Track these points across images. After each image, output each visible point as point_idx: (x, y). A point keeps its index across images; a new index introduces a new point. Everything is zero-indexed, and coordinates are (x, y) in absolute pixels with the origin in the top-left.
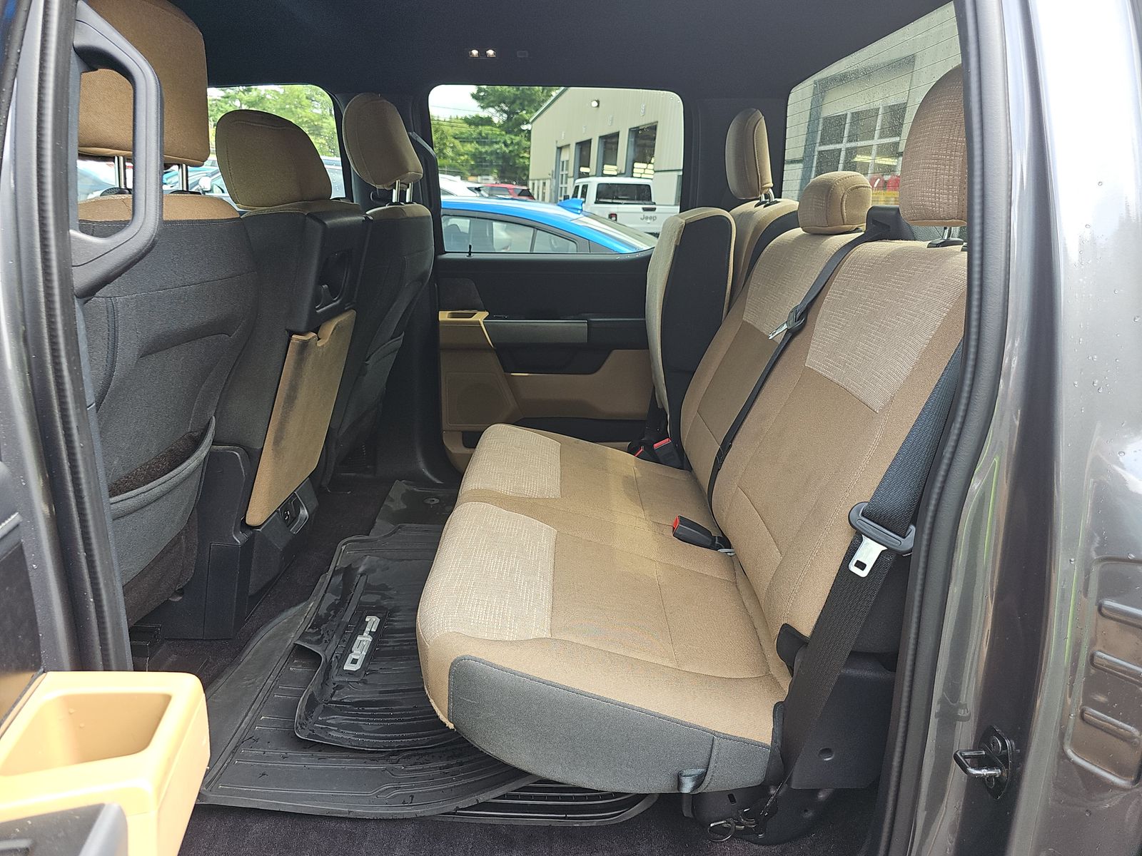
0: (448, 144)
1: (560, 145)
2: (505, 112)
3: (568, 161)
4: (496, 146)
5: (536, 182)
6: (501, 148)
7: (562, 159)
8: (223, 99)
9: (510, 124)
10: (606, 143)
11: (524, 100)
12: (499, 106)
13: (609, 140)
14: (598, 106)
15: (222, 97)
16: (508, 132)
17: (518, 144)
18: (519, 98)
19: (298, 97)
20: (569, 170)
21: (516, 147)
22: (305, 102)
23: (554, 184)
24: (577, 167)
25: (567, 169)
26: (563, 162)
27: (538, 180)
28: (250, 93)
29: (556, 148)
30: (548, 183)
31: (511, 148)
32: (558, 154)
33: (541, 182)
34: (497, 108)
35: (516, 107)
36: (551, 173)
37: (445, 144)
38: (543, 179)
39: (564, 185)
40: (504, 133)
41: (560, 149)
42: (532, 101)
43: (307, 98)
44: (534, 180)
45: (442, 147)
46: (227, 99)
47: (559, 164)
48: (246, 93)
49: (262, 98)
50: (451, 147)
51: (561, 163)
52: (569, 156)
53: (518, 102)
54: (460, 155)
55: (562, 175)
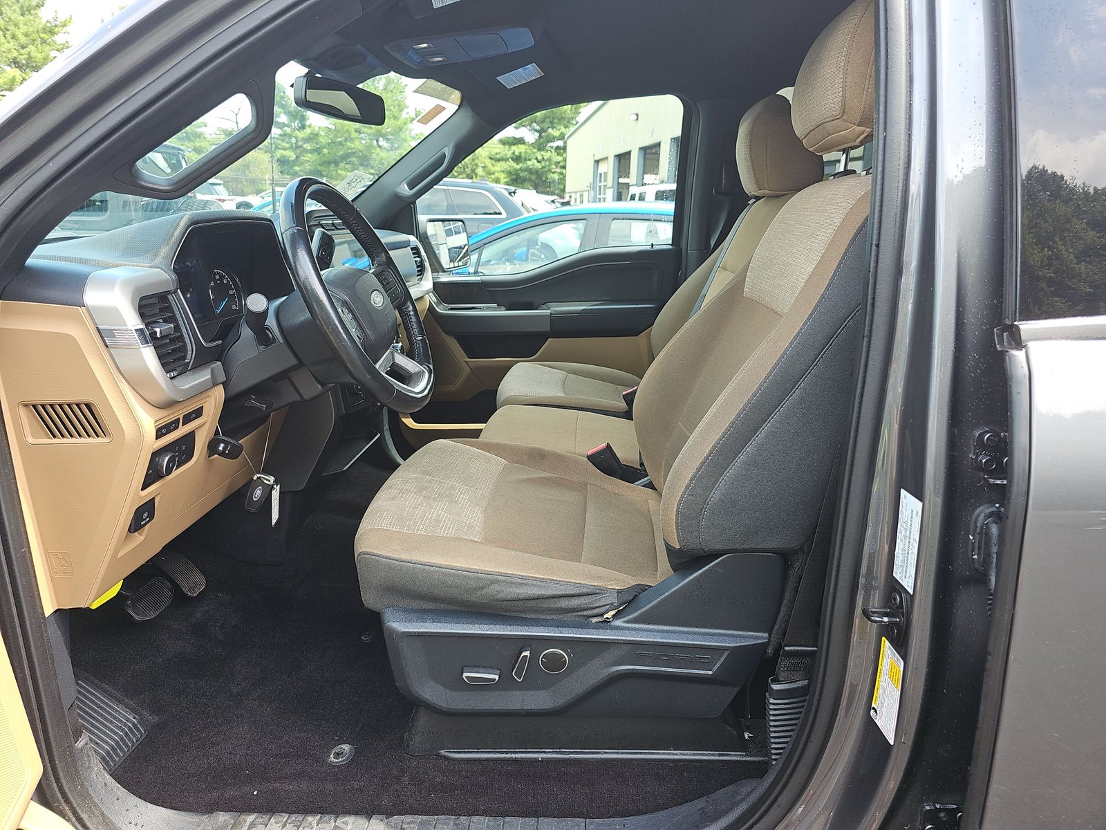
0: (479, 164)
1: (597, 159)
2: (536, 131)
3: (606, 173)
4: (529, 163)
5: (573, 195)
6: (534, 164)
7: (599, 172)
8: (280, 138)
9: (542, 140)
10: (645, 154)
11: (554, 118)
12: (531, 126)
13: (648, 151)
14: (637, 119)
15: (280, 135)
16: (540, 150)
17: (549, 160)
18: (549, 117)
19: (348, 131)
20: (608, 181)
21: (547, 163)
22: (354, 135)
23: (592, 195)
24: (616, 177)
25: (605, 181)
26: (601, 174)
27: (576, 192)
28: (305, 131)
29: (593, 162)
30: (586, 194)
31: (543, 163)
32: (596, 166)
33: (579, 194)
34: (528, 127)
35: (546, 125)
36: (589, 185)
37: (476, 165)
38: (580, 192)
39: (602, 196)
40: (536, 150)
41: (597, 162)
42: (561, 119)
43: (356, 131)
44: (571, 193)
45: (474, 167)
46: (284, 138)
47: (598, 177)
48: (301, 131)
49: (316, 135)
50: (483, 167)
51: (599, 176)
52: (608, 168)
53: (547, 120)
54: (490, 174)
55: (600, 186)
